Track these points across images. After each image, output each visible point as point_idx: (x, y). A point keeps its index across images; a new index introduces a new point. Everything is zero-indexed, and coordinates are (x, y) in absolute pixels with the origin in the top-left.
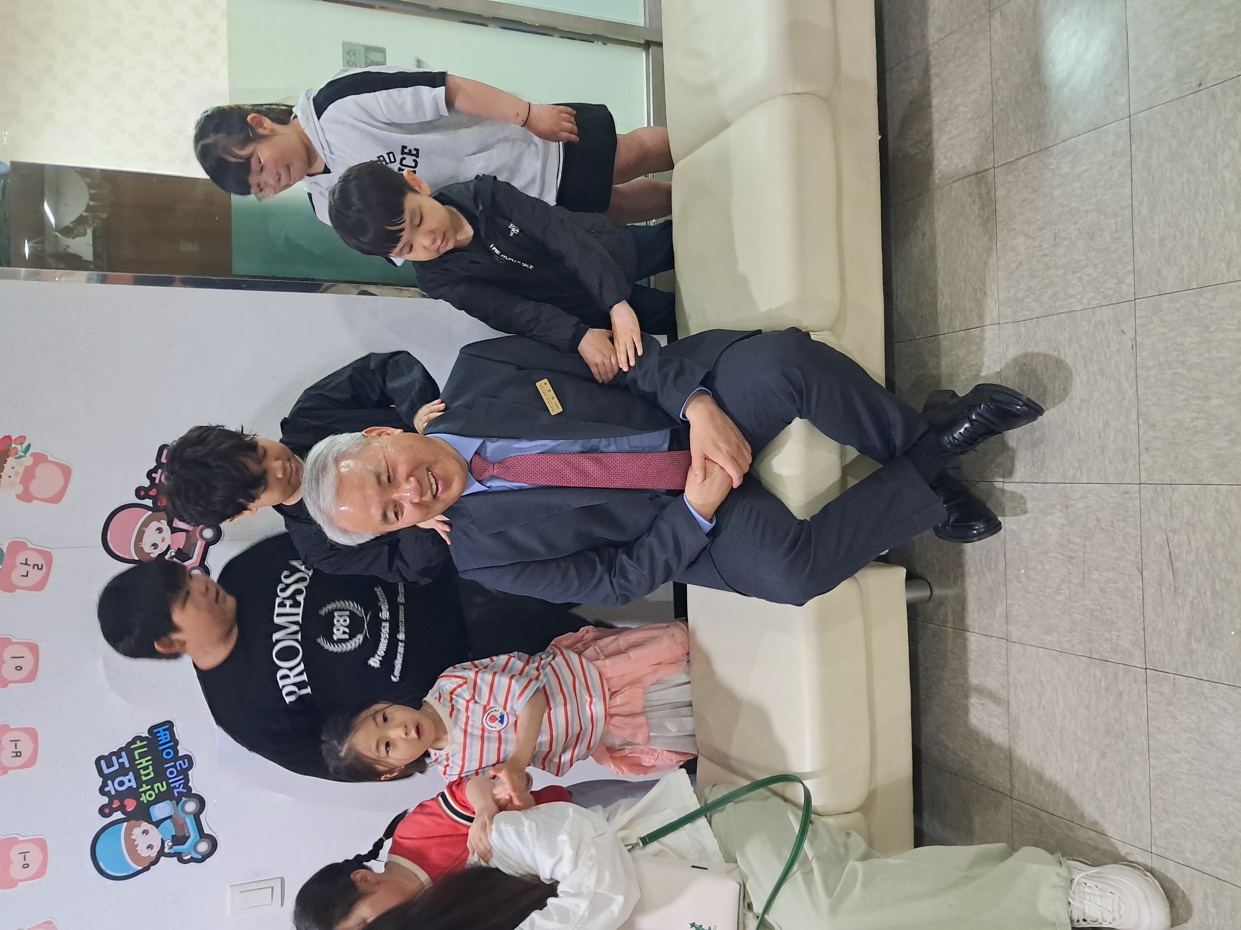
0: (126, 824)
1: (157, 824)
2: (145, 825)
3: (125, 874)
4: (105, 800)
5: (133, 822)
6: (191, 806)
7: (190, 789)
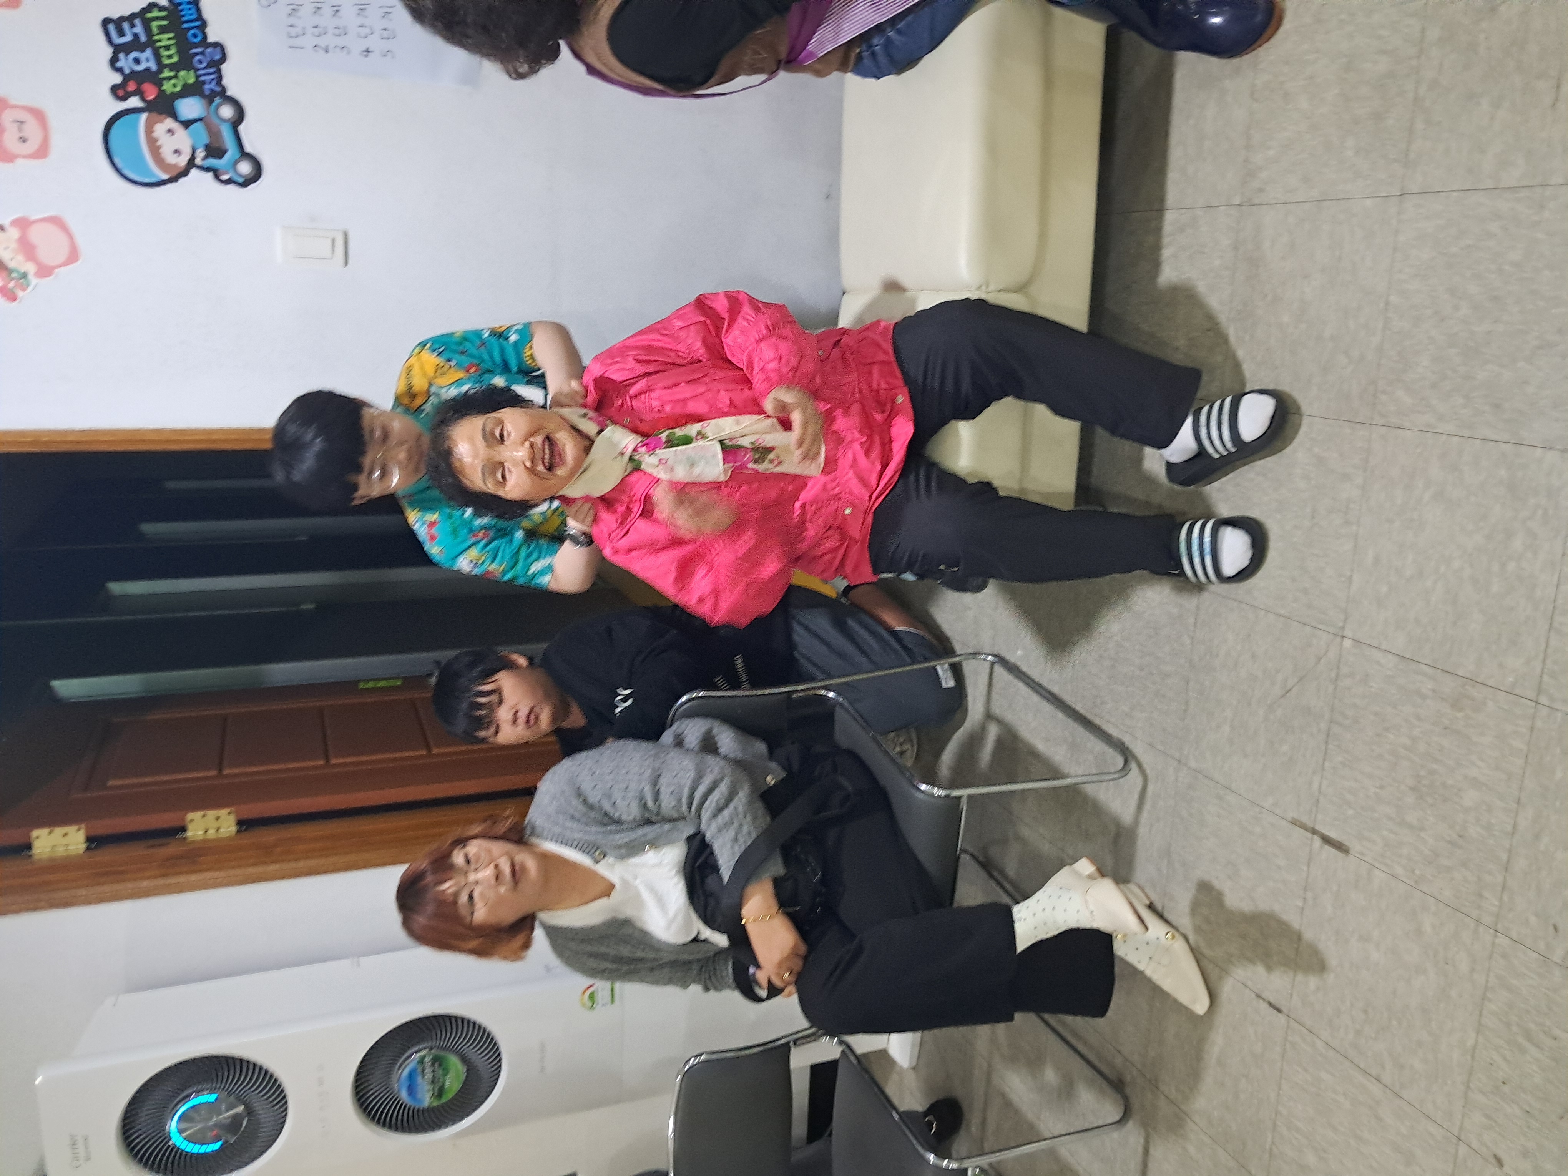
0: (144, 116)
1: (187, 124)
2: (169, 123)
3: (147, 180)
4: (117, 79)
5: (154, 114)
6: (227, 112)
7: (224, 90)
